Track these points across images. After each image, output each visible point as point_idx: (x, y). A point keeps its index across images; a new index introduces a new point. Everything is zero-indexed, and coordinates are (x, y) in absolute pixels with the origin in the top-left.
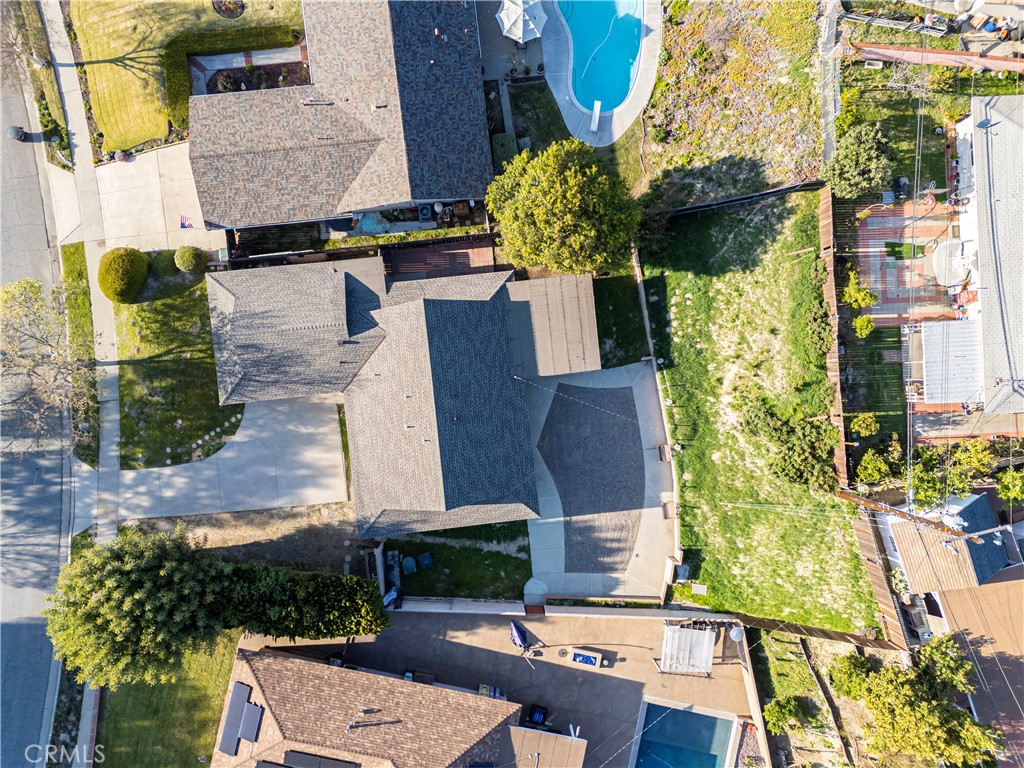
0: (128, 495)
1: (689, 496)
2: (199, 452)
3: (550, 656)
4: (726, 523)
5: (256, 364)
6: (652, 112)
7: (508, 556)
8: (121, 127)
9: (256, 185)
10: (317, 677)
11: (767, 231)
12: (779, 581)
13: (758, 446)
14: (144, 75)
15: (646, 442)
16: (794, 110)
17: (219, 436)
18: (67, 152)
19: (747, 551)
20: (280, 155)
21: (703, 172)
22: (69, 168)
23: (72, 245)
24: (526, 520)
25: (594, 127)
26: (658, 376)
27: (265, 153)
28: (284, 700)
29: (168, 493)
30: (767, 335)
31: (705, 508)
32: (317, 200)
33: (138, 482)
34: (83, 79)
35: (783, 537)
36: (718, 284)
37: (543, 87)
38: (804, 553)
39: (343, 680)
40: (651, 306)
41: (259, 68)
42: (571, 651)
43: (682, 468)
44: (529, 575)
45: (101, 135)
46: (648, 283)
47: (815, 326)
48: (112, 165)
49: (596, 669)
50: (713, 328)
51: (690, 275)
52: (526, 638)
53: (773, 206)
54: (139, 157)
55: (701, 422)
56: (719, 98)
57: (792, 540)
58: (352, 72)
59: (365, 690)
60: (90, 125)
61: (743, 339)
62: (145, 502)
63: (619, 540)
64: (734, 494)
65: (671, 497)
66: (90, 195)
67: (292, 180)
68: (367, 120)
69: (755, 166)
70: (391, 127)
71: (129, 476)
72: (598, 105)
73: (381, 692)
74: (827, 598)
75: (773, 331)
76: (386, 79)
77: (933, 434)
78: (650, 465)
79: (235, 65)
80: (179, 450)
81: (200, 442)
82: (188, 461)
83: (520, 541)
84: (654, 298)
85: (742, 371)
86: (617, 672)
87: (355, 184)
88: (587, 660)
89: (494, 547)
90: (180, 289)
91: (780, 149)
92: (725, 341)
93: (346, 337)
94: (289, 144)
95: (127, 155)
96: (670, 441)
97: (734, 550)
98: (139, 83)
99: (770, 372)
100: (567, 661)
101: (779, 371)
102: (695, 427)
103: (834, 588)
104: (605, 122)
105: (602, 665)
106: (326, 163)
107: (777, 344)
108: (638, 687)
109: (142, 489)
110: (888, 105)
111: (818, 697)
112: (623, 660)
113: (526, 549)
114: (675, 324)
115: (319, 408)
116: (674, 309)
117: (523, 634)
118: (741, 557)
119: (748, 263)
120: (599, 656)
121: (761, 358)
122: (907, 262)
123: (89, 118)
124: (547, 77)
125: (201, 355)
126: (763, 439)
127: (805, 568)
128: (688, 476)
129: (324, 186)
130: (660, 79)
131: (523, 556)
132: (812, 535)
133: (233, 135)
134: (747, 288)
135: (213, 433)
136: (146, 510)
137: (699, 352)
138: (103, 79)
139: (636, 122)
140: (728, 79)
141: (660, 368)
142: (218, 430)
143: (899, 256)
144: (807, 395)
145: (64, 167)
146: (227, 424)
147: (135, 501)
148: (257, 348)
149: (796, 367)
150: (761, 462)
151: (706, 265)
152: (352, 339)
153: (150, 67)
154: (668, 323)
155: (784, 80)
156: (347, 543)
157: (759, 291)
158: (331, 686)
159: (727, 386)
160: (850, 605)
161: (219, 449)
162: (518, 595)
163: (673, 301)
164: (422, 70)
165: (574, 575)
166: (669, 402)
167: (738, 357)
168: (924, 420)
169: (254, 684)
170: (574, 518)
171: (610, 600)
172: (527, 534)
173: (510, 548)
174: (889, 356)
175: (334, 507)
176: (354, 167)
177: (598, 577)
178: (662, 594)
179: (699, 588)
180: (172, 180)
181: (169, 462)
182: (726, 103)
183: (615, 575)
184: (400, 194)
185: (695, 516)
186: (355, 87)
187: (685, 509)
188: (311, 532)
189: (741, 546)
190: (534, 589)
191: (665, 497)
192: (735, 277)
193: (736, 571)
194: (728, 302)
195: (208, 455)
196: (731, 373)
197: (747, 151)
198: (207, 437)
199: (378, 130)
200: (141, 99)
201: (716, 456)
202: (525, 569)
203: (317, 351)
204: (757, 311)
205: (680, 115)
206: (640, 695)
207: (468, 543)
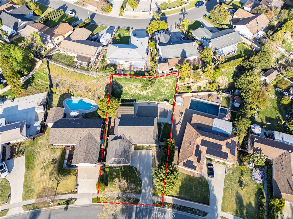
0: (147, 191)
1: (156, 100)
2: (140, 177)
3: (181, 121)
4: (160, 95)
5: (124, 154)
6: (95, 100)
7: (164, 126)
8: (71, 186)
9: (91, 153)
10: (182, 152)
11: (118, 84)
12: (169, 89)
13: (149, 89)
14: (62, 179)
15: (147, 105)
16: (101, 79)
17: (137, 172)
18: (72, 199)
19: (164, 92)
20: (87, 148)
21: (106, 93)
22: (76, 199)
23: (92, 200)
24: (158, 123)
25: (95, 107)
26: (137, 102)
27: (87, 150)
28: (186, 156)
29: (148, 182)
30: (132, 85)
31: (158, 98)
32: (97, 144)
33: (144, 188)
34: (58, 194)
35: (162, 87)
36: (124, 92)
37: (86, 114)
38: (165, 85)
39: (183, 148)
40: (125, 102)
41: (68, 157)
42: (180, 118)
43: (152, 100)
44: (167, 123)
45: (71, 191)
46: (122, 102)
47: (132, 79)
48: (78, 189)
49: (183, 115)
50: (130, 93)
51: (122, 96)
52: (178, 123)
53: (114, 83)
54: (78, 183)
55: (145, 97)
56: (95, 90)
57: (163, 86)
58: (76, 136)
59: (185, 144)
60: (68, 194)
61: (133, 89)
62: (149, 188)
63: (163, 109)
64: (156, 93)
65: (156, 102)
66: (83, 196)
67: (92, 147)
68: (85, 134)
69: (107, 85)
70: (87, 130)
71: (143, 191)
72: (91, 107)
73: (185, 142)
74: (171, 83)
75: (132, 84)
76: (79, 130)
77: (149, 69)
78: (151, 105)
79: (67, 161)
80: (139, 180)
81: (138, 176)
82: (141, 179)
83: (162, 124)
84: (124, 101)
85: (137, 90)
86: (184, 112)
87: (96, 138)
88: (182, 116)
89: (162, 128)
90: (107, 176)
91: (106, 81)
92: (132, 92)
93: (122, 140)
94: (86, 146)
95: (77, 185)
96: (147, 102)
97: (165, 94)
98: (64, 181)
99: (138, 86)
100: (182, 118)
101: (138, 84)
102: (145, 98)
103: (170, 81)
104: (94, 106)
105: (183, 114)
106: (91, 141)
107: (134, 84)
108: (186, 109)
109: (146, 188)
110: (103, 70)
111: (187, 86)
112: (182, 111)
113: (163, 123)
114: (129, 99)
115: (134, 152)
116: (126, 99)
117: (177, 124)
118: (166, 94)
119: (122, 87)
120: (181, 114)
121: (136, 87)
122: (125, 69)
123: (67, 194)
124: (84, 113)
125: (121, 173)
126: (148, 88)
127: (167, 85)
128: (153, 100)
129: (95, 143)
130: (90, 99)
131: (164, 124)
132: (162, 83)
133: (81, 156)
134: (125, 88)
135: (136, 173)
136: (150, 188)
137: (134, 96)
138: (60, 189)
139: (96, 102)
140: (93, 89)
141: (135, 102)
142: (136, 172)
143: (124, 70)
144: (142, 81)
145: (75, 200)
146: (135, 170)
147: (149, 190)
148: (122, 153)
149: (137, 82)
150: (151, 89)
151: (121, 93)
152: (123, 139)
153: (61, 178)
154: (129, 100)
155: (96, 80)
156: (160, 151)
157: (126, 86)
158: (184, 149)
159: (139, 92)
160: (172, 80)
161: (139, 172)
162: (171, 125)
163: (125, 99)
164: (79, 125)
165: (168, 117)
166: (141, 101)
167: (135, 90)
168: (147, 70)
169: (183, 162)
170: (159, 116)
171: (172, 112)
172: (161, 123)
173: (163, 126)
174: (138, 72)
175: (153, 152)
176: (92, 137)
177: (168, 114)
178: (172, 105)
179: (170, 100)
180: (85, 176)
181: (141, 183)
182: (97, 89)
183: (168, 111)
184: (99, 130)
185: (159, 99)
186: (79, 136)
187: (158, 100)
188: (157, 156)
189: (164, 93)
190: (170, 123)
191: (156, 103)
192: (123, 89)
193: (168, 95)
194: (127, 91)
195: (140, 174)
196: (137, 91)
197: (105, 86)
198: (137, 174)
199: (87, 132)
200: (67, 180)
201: (150, 95)
202: (166, 124)
203: (124, 145)
204: (129, 86)
205: (96, 96)
206: (187, 109)
207: (161, 132)
